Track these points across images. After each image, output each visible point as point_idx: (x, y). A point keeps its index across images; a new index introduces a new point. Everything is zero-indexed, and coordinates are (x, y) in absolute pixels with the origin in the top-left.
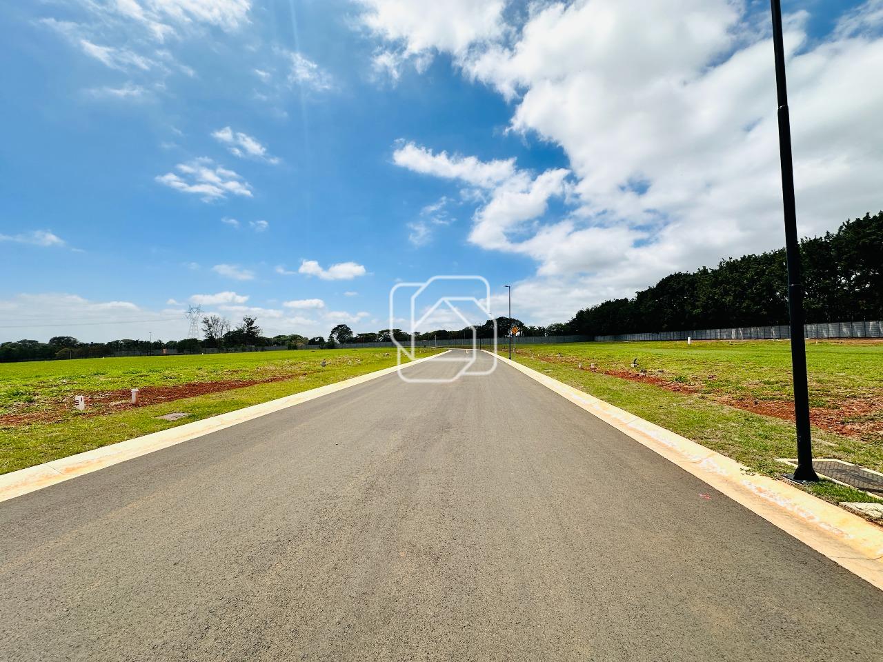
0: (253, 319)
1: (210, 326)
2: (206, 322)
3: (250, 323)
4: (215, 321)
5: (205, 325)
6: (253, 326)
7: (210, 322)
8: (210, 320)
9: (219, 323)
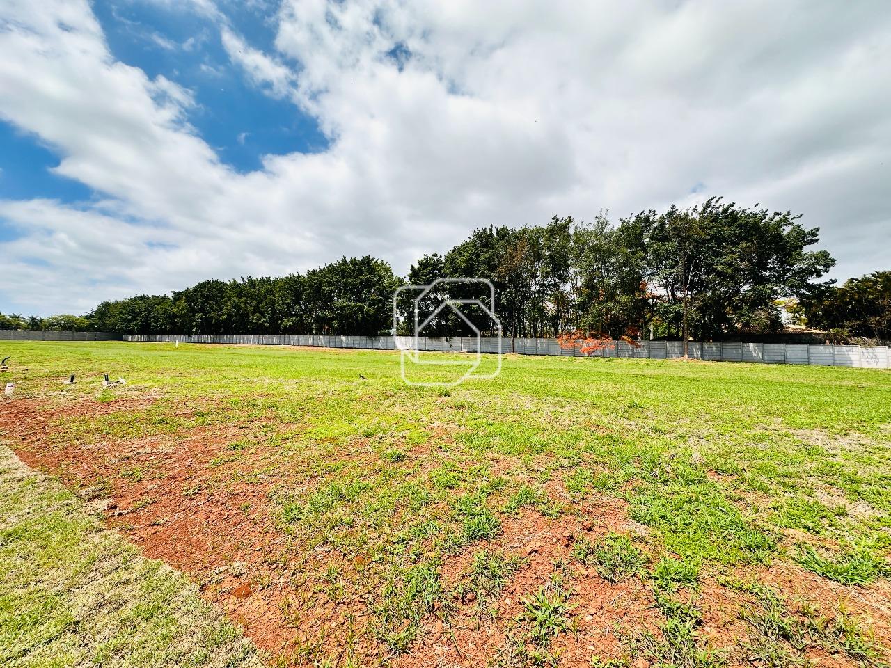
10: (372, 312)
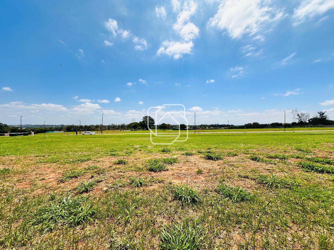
0: (323, 112)
2: (298, 115)
4: (303, 115)
7: (300, 115)
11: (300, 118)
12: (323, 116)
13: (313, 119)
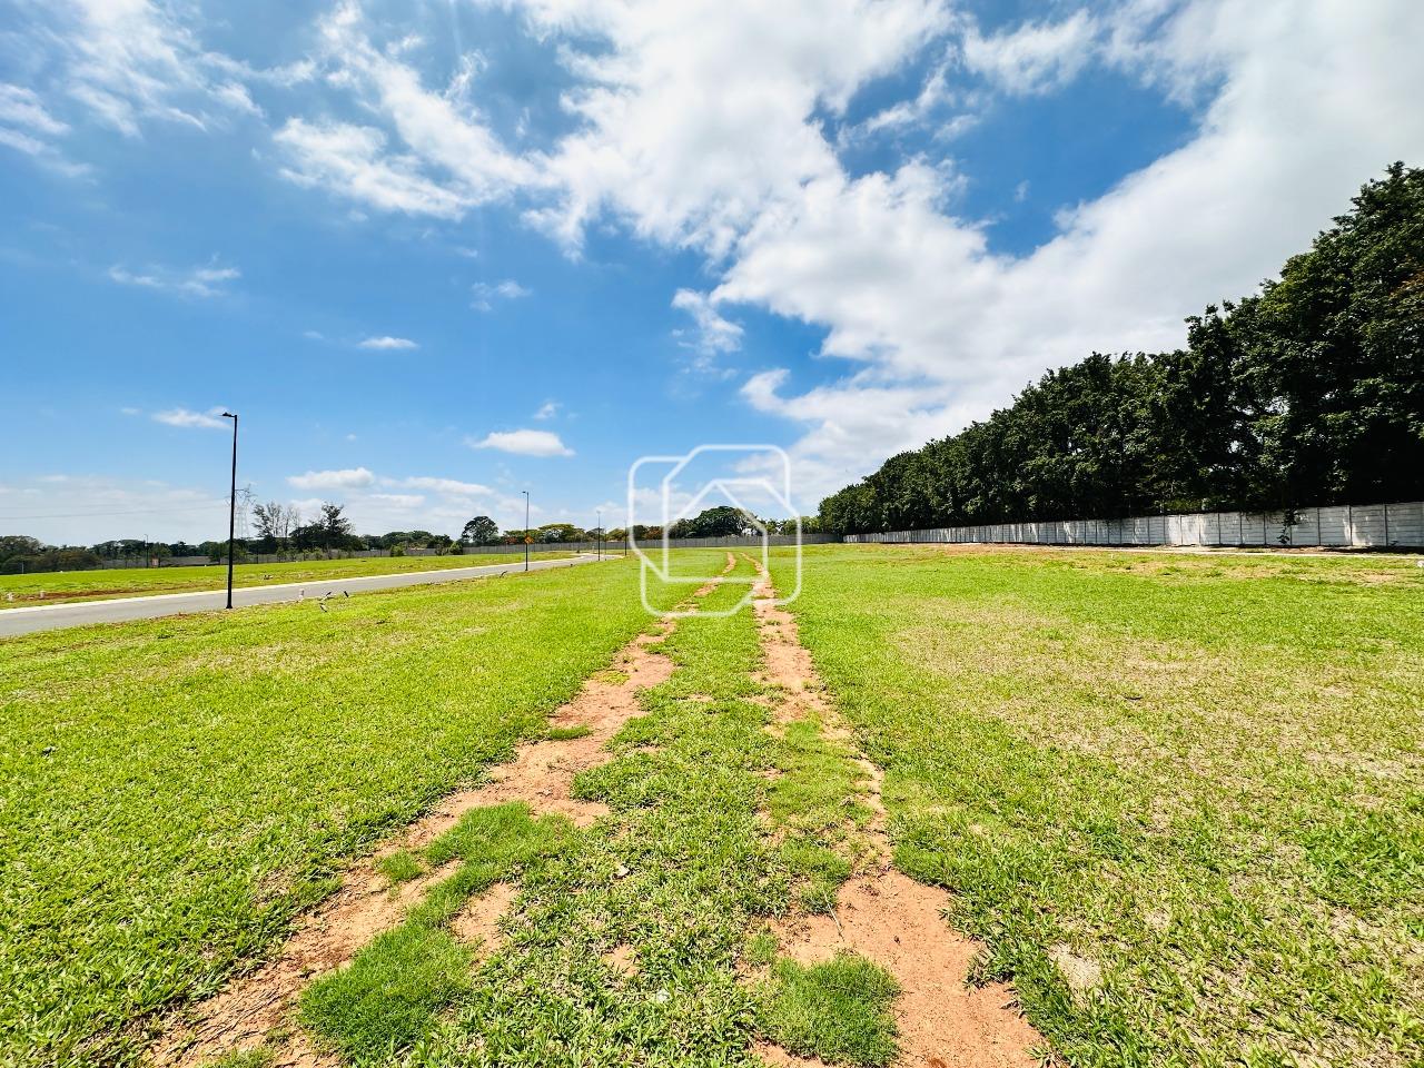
0: (337, 506)
1: (266, 520)
2: (259, 512)
3: (333, 514)
4: (275, 511)
5: (258, 517)
6: (338, 518)
7: (266, 513)
8: (266, 509)
9: (280, 514)
10: (1092, 468)
11: (266, 523)
12: (336, 522)
13: (310, 528)
